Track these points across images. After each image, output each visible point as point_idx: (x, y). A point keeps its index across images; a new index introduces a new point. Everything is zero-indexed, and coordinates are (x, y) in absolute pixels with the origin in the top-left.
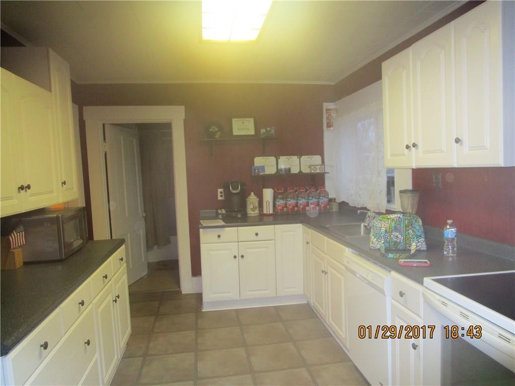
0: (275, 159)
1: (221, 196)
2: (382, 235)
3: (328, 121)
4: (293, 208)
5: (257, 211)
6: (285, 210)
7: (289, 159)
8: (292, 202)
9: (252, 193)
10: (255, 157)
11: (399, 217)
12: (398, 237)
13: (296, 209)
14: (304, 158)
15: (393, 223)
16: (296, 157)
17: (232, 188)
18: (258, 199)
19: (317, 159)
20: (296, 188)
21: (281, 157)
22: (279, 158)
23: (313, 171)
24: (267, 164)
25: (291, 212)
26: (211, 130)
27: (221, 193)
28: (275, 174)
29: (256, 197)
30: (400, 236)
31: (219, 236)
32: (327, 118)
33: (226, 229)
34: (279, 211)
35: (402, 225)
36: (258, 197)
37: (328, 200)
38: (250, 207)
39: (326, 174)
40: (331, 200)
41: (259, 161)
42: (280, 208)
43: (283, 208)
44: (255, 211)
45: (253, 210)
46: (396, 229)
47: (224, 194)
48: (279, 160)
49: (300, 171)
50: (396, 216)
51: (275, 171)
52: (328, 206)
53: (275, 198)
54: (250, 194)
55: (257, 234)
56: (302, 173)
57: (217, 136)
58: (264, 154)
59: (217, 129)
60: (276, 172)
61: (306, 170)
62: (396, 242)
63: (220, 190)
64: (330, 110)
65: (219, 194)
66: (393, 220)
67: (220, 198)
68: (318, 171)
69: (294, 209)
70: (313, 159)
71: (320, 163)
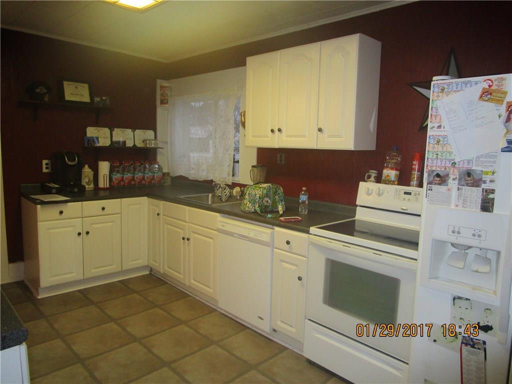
0: (109, 131)
1: (47, 168)
2: (257, 200)
3: (163, 98)
4: (130, 181)
5: (92, 186)
6: (122, 184)
7: (123, 132)
8: (128, 176)
9: (86, 166)
10: (87, 127)
11: (270, 186)
12: (268, 201)
13: (133, 183)
14: (138, 132)
15: (265, 191)
16: (130, 130)
17: (68, 159)
18: (93, 173)
19: (150, 134)
20: (131, 162)
21: (115, 129)
22: (114, 130)
23: (148, 146)
24: (101, 136)
25: (128, 185)
26: (38, 90)
27: (47, 164)
28: (109, 146)
29: (90, 170)
30: (269, 201)
31: (61, 212)
32: (162, 95)
33: (69, 204)
34: (116, 185)
35: (271, 193)
36: (93, 170)
37: (162, 174)
38: (84, 181)
39: (159, 150)
40: (164, 174)
41: (91, 132)
42: (117, 181)
43: (120, 182)
44: (90, 185)
45: (88, 183)
46: (267, 195)
47: (52, 166)
48: (113, 132)
49: (134, 145)
50: (267, 185)
51: (110, 143)
52: (162, 180)
53: (111, 172)
54: (84, 166)
55: (103, 209)
56: (136, 146)
57: (46, 99)
58: (97, 124)
59: (45, 91)
60: (110, 145)
61: (139, 144)
62: (267, 205)
63: (45, 162)
64: (165, 87)
65: (44, 166)
66: (265, 188)
67: (45, 170)
68: (153, 146)
69: (131, 183)
70: (146, 133)
71: (153, 138)
